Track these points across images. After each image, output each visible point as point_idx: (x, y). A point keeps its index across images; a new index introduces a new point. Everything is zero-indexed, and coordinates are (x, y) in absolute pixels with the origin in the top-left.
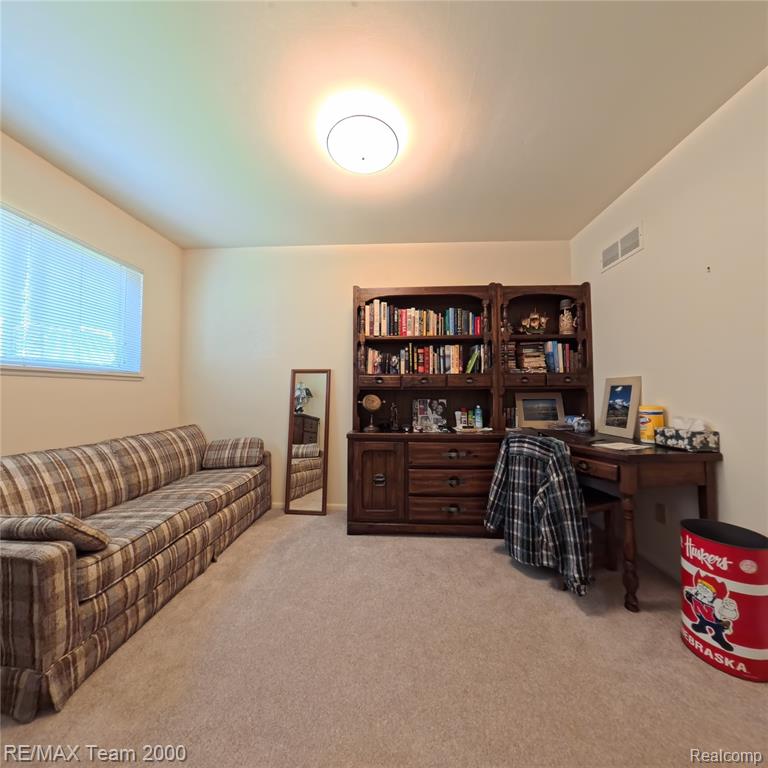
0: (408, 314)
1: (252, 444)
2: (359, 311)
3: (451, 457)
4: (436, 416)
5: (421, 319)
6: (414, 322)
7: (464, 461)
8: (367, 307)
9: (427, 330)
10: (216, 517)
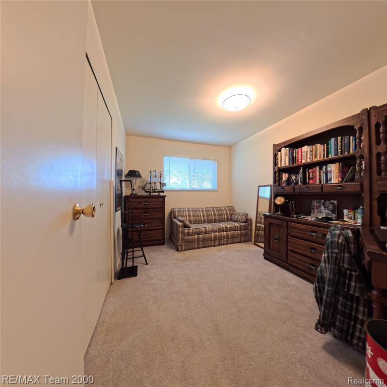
0: (303, 150)
1: (243, 215)
2: (275, 156)
3: (312, 236)
4: (327, 211)
5: (311, 151)
6: (306, 154)
7: (321, 240)
8: (279, 153)
9: (315, 157)
10: (220, 233)
